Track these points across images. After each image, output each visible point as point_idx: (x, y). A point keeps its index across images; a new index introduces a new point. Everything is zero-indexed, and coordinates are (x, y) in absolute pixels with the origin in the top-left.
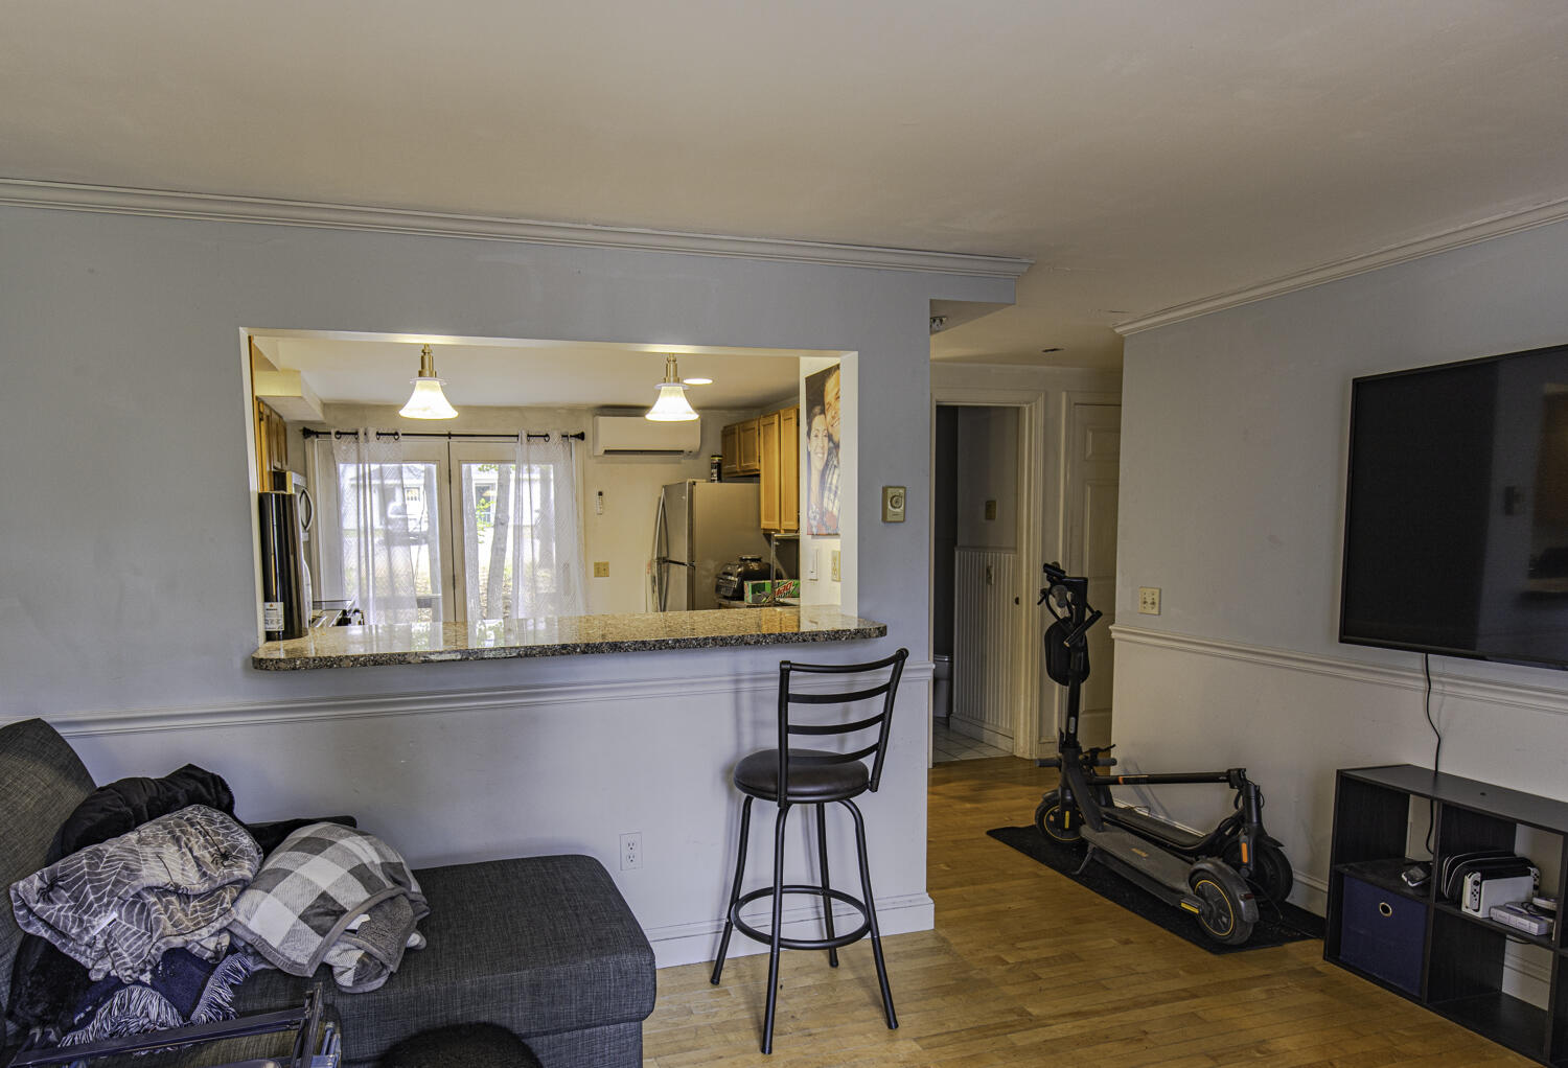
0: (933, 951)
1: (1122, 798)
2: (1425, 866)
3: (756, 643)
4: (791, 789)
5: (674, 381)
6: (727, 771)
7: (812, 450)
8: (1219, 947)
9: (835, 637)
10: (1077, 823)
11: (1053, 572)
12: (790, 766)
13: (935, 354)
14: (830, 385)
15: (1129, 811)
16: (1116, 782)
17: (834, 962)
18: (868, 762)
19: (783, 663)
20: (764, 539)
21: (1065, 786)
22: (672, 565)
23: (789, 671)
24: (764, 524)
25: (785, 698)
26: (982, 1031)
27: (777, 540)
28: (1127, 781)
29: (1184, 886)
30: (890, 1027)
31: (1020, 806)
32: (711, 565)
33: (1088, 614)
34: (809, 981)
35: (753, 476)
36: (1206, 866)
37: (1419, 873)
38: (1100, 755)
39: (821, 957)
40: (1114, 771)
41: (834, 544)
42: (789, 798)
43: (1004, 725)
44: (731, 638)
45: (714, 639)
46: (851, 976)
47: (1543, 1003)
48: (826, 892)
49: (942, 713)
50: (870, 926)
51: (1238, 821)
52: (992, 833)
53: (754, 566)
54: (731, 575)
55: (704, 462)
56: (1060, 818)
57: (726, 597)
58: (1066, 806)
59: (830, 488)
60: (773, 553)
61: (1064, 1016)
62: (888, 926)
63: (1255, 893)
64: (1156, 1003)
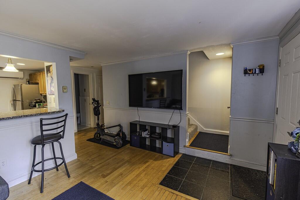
0: (77, 162)
1: (106, 131)
2: (139, 132)
3: (35, 115)
4: (44, 142)
5: (11, 63)
6: (30, 141)
7: (48, 79)
8: (118, 148)
9: (54, 113)
10: (100, 135)
11: (94, 99)
12: (44, 138)
13: (71, 65)
14: (51, 68)
15: (107, 132)
16: (105, 129)
17: (57, 170)
18: (62, 133)
19: (41, 119)
20: (40, 95)
21: (98, 131)
22: (17, 101)
23: (42, 120)
24: (40, 93)
25: (42, 125)
26: (85, 172)
27: (43, 95)
28: (106, 128)
29: (114, 141)
30: (69, 177)
31: (91, 135)
32: (28, 101)
33: (99, 105)
34: (52, 175)
35: (38, 84)
36: (116, 138)
37: (138, 133)
38: (103, 125)
39: (55, 170)
40: (105, 127)
41: (54, 96)
42: (44, 143)
43: (89, 123)
44: (29, 115)
45: (24, 116)
46: (61, 171)
47: (149, 144)
48: (55, 158)
49: (79, 123)
50: (64, 162)
51: (120, 131)
52: (87, 140)
53: (39, 101)
54: (33, 102)
55: (25, 80)
56: (97, 135)
57: (32, 107)
58: (98, 133)
59: (52, 87)
60: (42, 98)
61: (98, 165)
62: (67, 161)
63: (122, 140)
64: (110, 158)
